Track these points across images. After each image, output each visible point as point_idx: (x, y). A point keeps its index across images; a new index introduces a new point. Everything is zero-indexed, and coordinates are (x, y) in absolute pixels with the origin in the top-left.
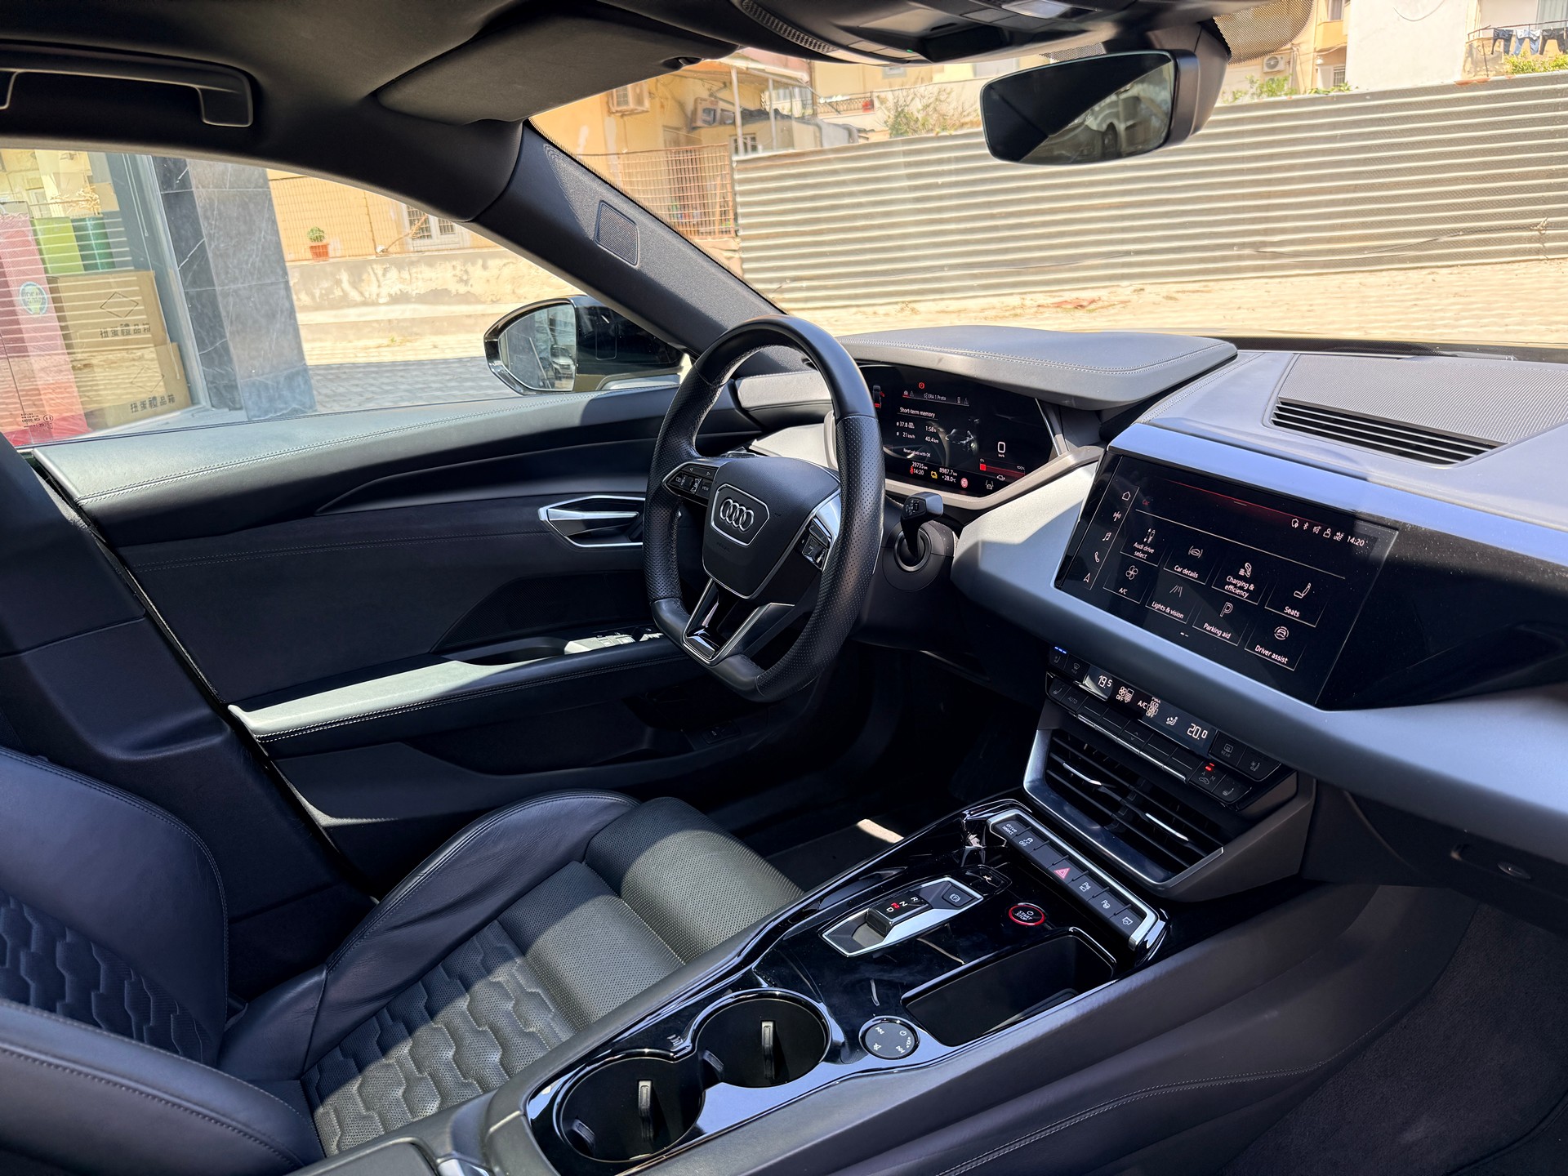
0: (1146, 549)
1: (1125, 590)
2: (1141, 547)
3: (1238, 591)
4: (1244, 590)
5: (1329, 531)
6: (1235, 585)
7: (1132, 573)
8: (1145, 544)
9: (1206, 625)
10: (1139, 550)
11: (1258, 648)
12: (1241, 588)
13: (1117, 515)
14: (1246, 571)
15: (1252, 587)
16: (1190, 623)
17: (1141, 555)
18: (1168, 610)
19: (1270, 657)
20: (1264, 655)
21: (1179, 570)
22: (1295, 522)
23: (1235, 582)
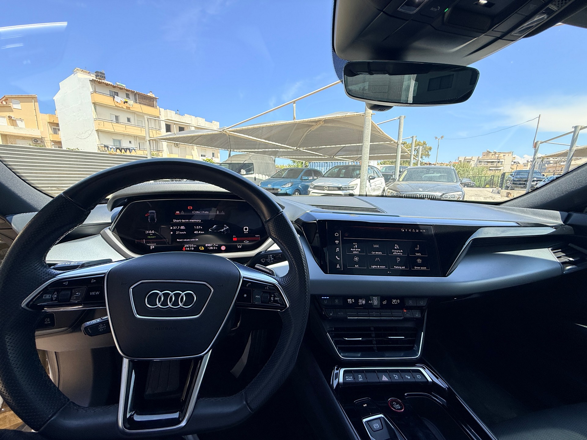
0: (356, 250)
1: (357, 266)
2: (354, 250)
3: (398, 253)
4: (400, 253)
5: (414, 230)
6: (396, 252)
7: (356, 259)
8: (355, 248)
9: (395, 267)
10: (354, 251)
11: (415, 268)
12: (398, 252)
13: (337, 242)
14: (397, 247)
15: (402, 251)
16: (389, 268)
17: (356, 252)
18: (378, 267)
19: (421, 269)
20: (418, 269)
21: (374, 253)
22: (402, 230)
23: (395, 251)
